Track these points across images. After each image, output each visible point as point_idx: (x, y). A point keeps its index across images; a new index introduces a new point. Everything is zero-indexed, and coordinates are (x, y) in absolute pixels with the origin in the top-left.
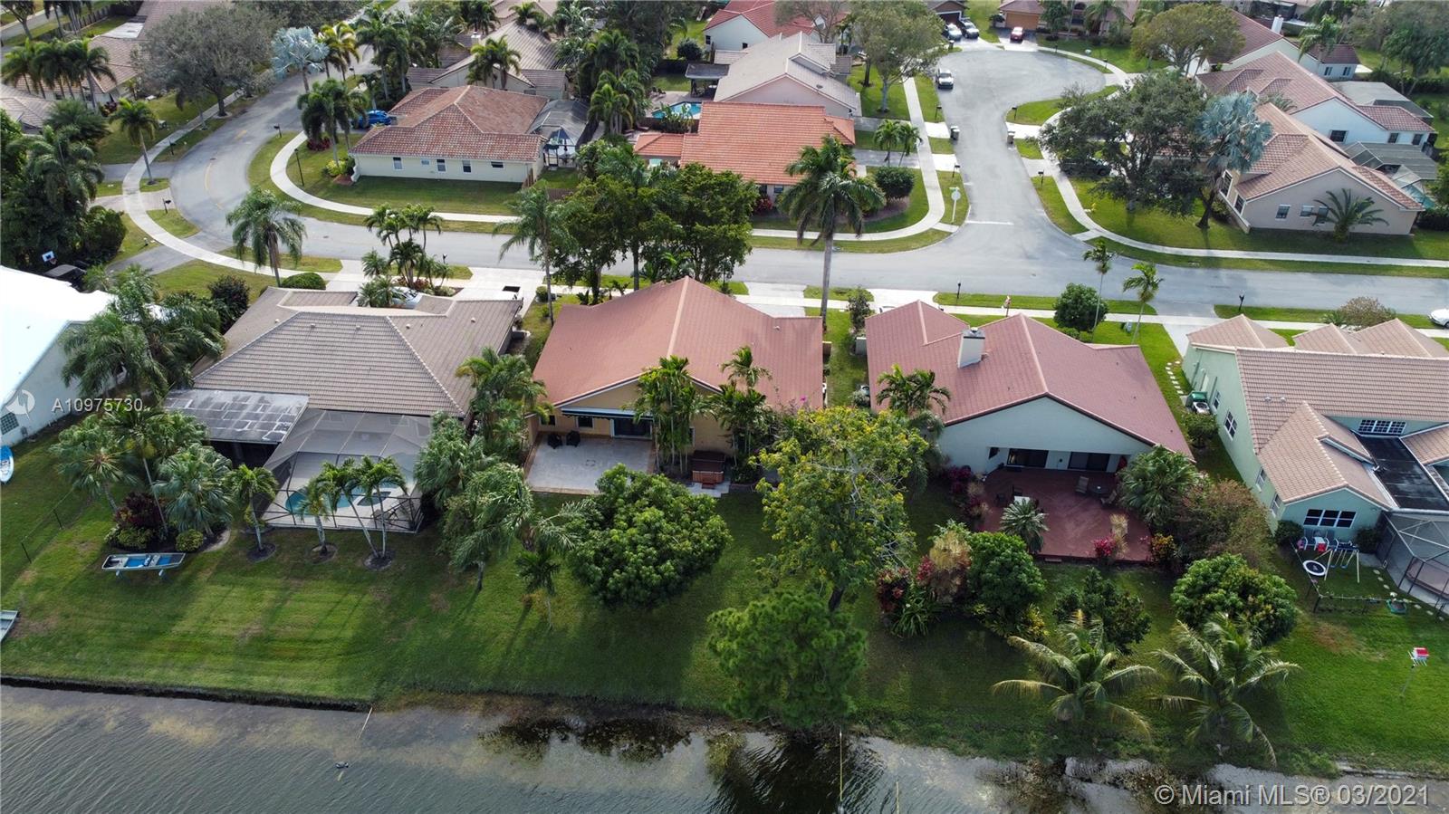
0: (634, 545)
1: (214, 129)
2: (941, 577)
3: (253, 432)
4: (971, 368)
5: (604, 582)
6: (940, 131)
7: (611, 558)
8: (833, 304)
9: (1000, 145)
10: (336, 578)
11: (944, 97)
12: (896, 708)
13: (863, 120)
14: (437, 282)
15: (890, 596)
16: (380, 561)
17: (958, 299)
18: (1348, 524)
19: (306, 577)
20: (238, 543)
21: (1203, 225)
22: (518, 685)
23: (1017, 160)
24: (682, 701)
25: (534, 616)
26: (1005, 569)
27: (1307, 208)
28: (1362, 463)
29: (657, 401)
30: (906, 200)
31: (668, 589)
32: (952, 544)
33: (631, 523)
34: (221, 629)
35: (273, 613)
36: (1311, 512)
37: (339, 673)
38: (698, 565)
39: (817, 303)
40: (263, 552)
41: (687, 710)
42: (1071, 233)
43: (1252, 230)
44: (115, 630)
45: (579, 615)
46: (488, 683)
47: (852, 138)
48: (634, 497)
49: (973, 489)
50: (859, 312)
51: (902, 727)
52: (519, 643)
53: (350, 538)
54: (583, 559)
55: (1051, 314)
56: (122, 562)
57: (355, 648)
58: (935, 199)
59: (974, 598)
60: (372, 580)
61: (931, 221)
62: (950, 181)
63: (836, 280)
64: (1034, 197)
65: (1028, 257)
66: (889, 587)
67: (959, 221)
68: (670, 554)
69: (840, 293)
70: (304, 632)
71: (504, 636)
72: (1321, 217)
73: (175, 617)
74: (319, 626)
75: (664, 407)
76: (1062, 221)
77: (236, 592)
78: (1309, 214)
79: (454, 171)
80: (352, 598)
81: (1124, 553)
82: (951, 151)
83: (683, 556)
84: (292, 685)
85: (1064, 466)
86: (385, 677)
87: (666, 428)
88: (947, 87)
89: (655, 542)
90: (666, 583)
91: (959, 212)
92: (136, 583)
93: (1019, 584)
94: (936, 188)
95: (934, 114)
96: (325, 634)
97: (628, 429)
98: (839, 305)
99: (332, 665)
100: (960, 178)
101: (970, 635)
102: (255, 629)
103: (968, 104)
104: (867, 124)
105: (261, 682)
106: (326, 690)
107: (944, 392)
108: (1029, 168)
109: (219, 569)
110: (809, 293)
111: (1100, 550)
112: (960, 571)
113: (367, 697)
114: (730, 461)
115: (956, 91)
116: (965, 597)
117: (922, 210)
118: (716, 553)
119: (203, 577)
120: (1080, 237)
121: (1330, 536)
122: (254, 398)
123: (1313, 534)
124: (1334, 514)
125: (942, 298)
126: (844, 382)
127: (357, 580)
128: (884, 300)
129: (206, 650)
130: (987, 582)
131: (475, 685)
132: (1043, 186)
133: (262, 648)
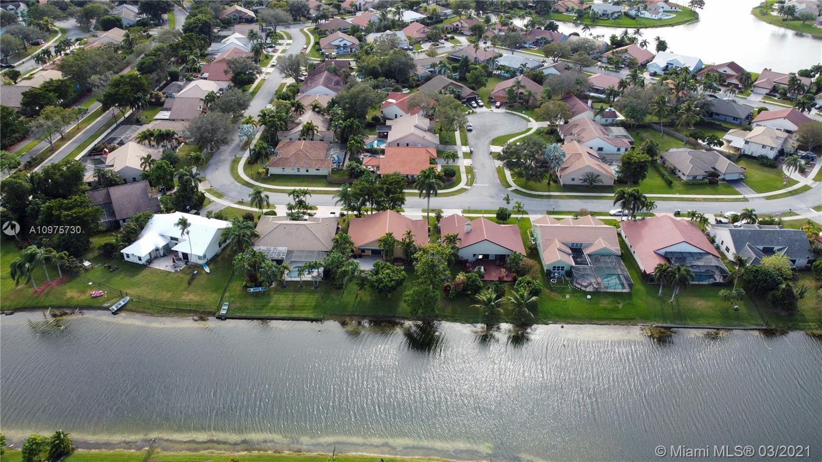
0: (385, 278)
1: (212, 156)
2: (458, 285)
3: (276, 257)
4: (468, 233)
5: (378, 287)
6: (466, 149)
7: (380, 281)
8: (431, 214)
9: (487, 154)
10: (307, 292)
11: (469, 135)
12: (448, 315)
13: (440, 146)
14: (309, 211)
15: (446, 290)
16: (316, 288)
17: (469, 211)
18: (563, 270)
19: (299, 292)
20: (278, 285)
21: (549, 184)
22: (357, 314)
23: (492, 161)
24: (397, 315)
25: (359, 299)
26: (473, 281)
27: (581, 178)
28: (569, 254)
29: (385, 245)
30: (454, 178)
31: (393, 288)
32: (461, 277)
33: (383, 274)
34: (281, 304)
35: (293, 300)
36: (554, 267)
37: (313, 313)
38: (400, 283)
39: (426, 214)
40: (285, 287)
41: (399, 317)
42: (507, 188)
43: (564, 185)
44: (254, 306)
45: (369, 298)
46: (349, 313)
47: (436, 156)
48: (382, 268)
49: (467, 264)
50: (439, 217)
51: (449, 318)
52: (356, 304)
53: (307, 283)
54: (373, 281)
55: (495, 215)
56: (252, 290)
57: (316, 307)
58: (464, 176)
59: (467, 290)
60: (315, 292)
61: (462, 185)
62: (470, 170)
63: (431, 207)
64: (496, 175)
65: (492, 197)
66: (446, 287)
67: (471, 185)
68: (393, 280)
69: (433, 211)
70: (302, 304)
71: (352, 303)
72: (585, 181)
73: (269, 302)
74: (305, 303)
75: (387, 246)
76: (504, 183)
77: (282, 296)
78: (581, 180)
79: (303, 172)
80: (312, 296)
81: (505, 279)
82: (470, 158)
83: (396, 280)
84: (303, 315)
85: (494, 258)
86: (325, 313)
87: (387, 252)
88: (470, 130)
89: (389, 277)
90: (393, 286)
91: (471, 182)
92: (256, 295)
93: (477, 285)
94: (463, 173)
95: (465, 143)
96: (308, 304)
97: (376, 253)
98: (433, 215)
99: (311, 311)
100: (472, 168)
101: (466, 299)
102: (289, 304)
103: (477, 137)
104: (441, 147)
105: (295, 315)
106: (311, 316)
107: (460, 239)
108: (496, 164)
109: (275, 292)
110: (424, 211)
111: (499, 278)
112: (463, 283)
113: (322, 317)
114: (404, 260)
115: (474, 132)
116: (465, 289)
117: (459, 181)
118: (404, 279)
119: (272, 293)
120: (510, 189)
121: (559, 273)
122: (272, 248)
123: (554, 273)
124: (559, 267)
125: (464, 212)
126: (435, 238)
127: (311, 292)
128: (446, 214)
129: (279, 309)
130: (469, 285)
131: (347, 314)
132: (500, 171)
133: (292, 308)
